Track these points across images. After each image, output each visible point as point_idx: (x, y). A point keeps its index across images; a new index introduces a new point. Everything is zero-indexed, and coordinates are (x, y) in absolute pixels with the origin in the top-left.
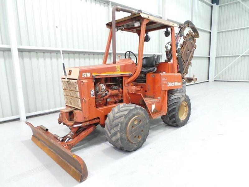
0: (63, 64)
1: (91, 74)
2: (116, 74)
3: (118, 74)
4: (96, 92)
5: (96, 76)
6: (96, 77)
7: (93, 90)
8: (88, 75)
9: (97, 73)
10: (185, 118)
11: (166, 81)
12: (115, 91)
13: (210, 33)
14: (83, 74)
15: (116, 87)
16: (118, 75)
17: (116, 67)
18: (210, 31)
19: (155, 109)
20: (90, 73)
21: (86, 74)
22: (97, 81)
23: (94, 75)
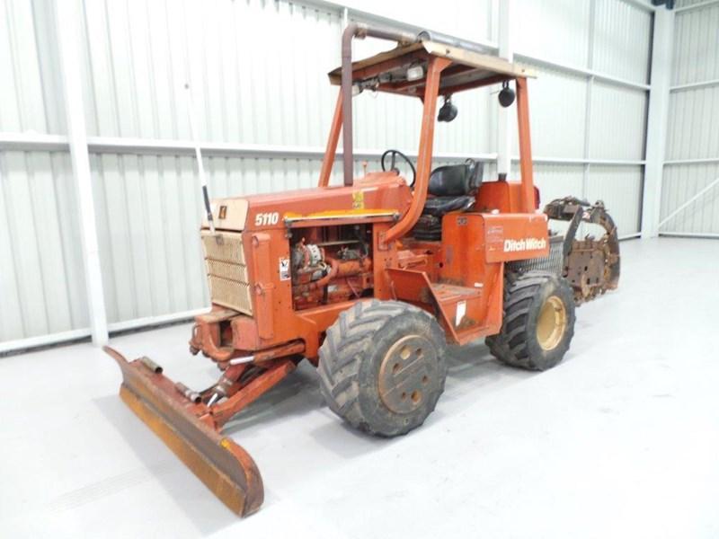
0: (205, 189)
1: (281, 217)
2: (351, 216)
3: (358, 215)
4: (294, 269)
5: (294, 221)
6: (294, 225)
7: (287, 262)
8: (272, 219)
9: (297, 213)
10: (555, 345)
11: (500, 235)
12: (351, 263)
13: (648, 92)
14: (258, 217)
15: (354, 253)
16: (359, 219)
17: (354, 197)
18: (648, 87)
19: (465, 318)
20: (276, 214)
21: (265, 216)
22: (298, 235)
23: (289, 218)
